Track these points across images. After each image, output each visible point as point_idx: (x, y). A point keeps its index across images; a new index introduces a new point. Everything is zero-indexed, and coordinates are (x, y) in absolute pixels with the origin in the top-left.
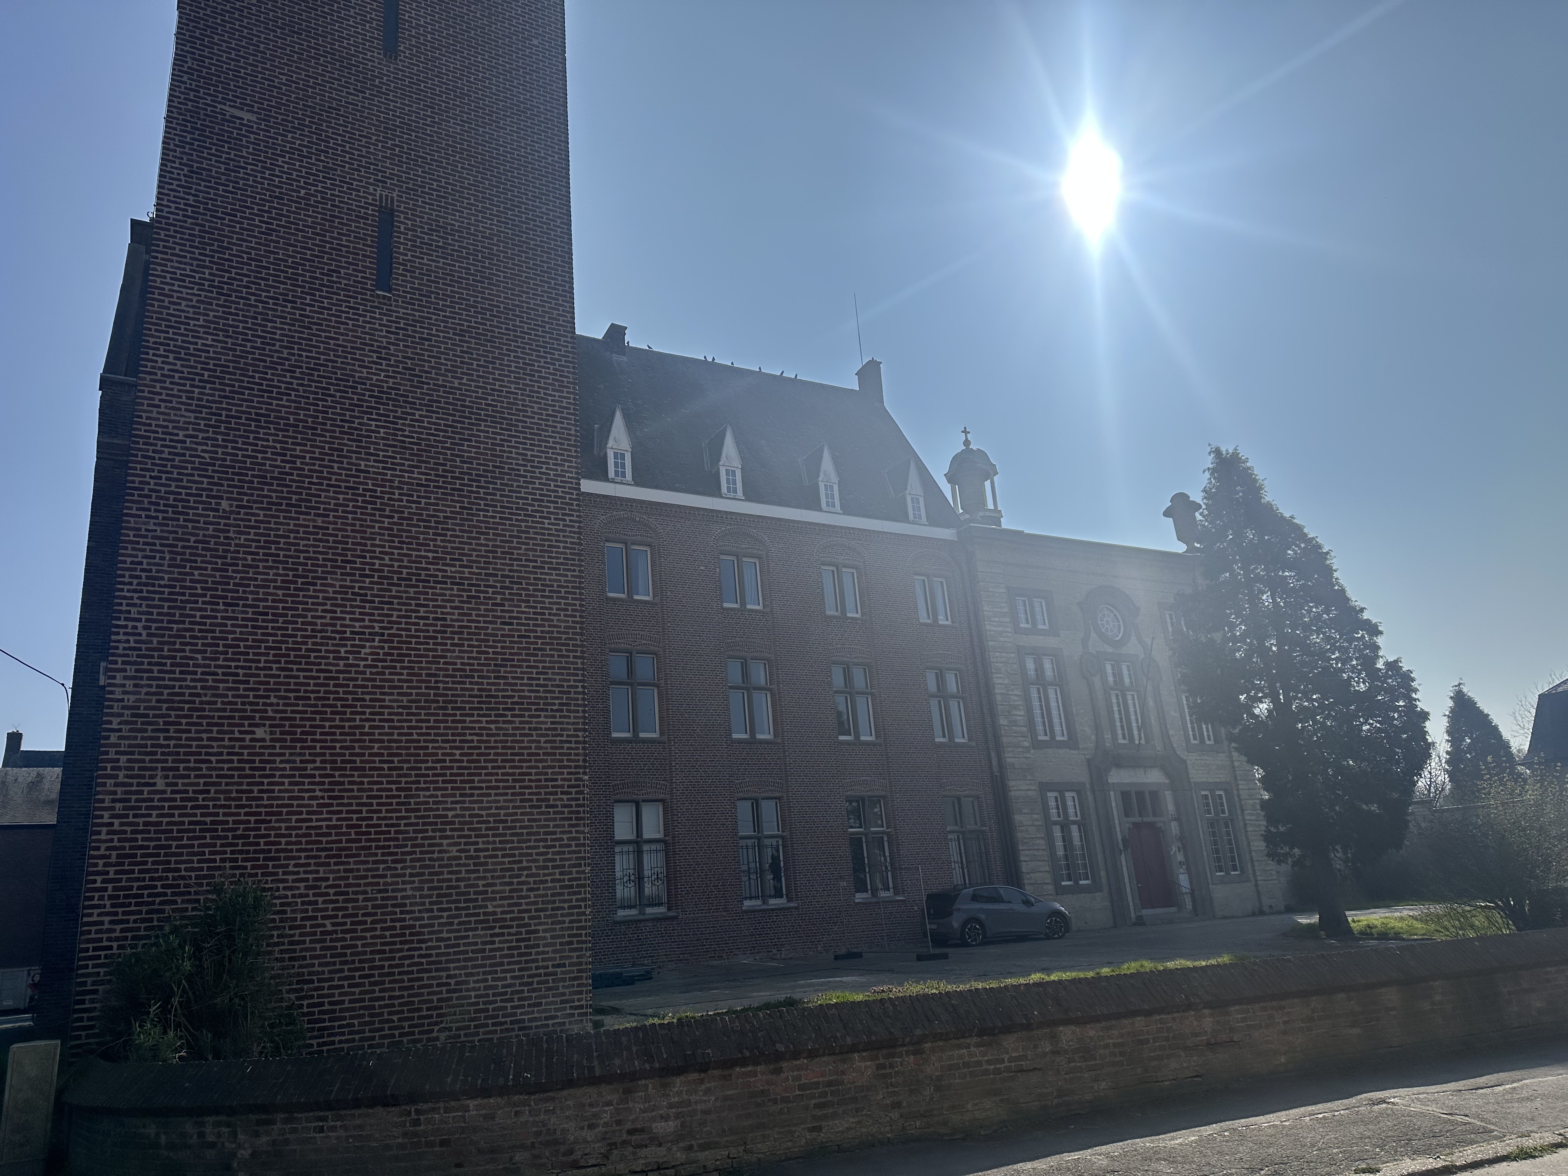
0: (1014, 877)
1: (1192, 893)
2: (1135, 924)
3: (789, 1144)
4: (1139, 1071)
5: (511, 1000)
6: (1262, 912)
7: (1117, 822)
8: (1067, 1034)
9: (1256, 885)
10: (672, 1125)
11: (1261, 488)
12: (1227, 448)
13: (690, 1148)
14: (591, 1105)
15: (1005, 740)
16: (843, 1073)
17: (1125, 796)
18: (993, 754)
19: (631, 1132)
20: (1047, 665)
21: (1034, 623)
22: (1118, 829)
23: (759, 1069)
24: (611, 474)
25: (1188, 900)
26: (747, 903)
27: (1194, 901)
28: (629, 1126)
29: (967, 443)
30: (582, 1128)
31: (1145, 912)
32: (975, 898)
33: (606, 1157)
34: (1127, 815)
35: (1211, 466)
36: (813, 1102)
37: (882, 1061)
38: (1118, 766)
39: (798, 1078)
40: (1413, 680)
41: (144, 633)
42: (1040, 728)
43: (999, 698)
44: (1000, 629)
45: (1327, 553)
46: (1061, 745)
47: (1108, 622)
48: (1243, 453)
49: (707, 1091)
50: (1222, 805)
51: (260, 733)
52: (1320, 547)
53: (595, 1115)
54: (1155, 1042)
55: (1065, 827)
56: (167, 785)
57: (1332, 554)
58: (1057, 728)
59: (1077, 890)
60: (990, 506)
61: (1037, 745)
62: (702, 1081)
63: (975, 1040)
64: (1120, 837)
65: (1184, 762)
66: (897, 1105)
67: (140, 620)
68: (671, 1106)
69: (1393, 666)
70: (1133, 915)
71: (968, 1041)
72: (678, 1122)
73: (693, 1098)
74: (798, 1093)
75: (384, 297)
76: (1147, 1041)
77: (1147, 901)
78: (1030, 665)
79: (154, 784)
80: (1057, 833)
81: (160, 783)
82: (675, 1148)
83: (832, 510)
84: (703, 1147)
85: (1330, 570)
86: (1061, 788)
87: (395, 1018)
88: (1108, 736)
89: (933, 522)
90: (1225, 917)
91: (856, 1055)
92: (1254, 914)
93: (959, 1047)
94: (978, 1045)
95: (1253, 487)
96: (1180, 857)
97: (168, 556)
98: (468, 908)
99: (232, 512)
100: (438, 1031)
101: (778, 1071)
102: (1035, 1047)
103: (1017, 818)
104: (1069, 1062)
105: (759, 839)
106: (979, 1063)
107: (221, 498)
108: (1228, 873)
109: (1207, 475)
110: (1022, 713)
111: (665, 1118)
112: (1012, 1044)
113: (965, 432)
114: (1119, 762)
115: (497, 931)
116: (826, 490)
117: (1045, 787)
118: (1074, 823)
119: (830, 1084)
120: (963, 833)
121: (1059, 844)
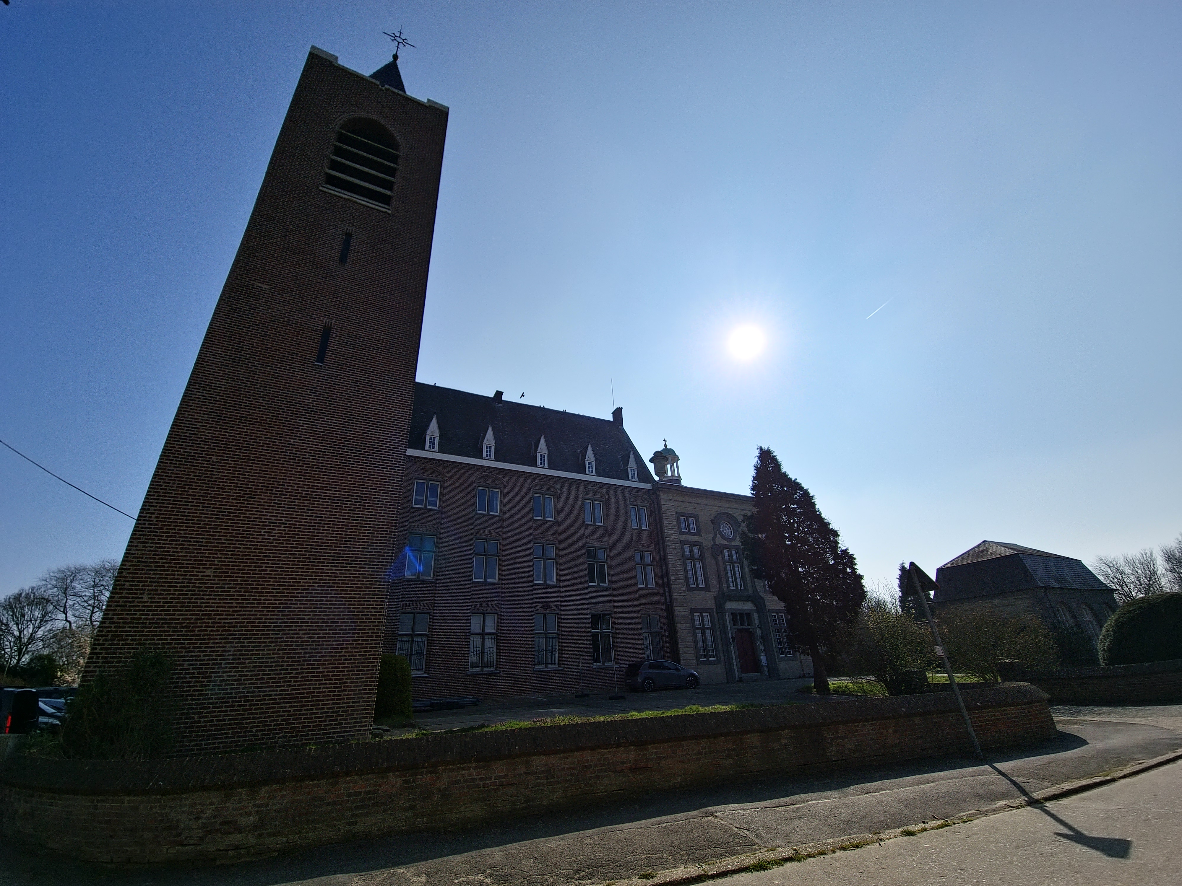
0: (676, 656)
1: (768, 666)
2: (738, 681)
3: (333, 833)
4: (582, 785)
5: (325, 721)
6: (804, 677)
7: (729, 628)
8: (537, 762)
9: (801, 663)
10: (252, 819)
11: (780, 465)
12: (765, 447)
13: (261, 835)
14: (201, 804)
15: (673, 586)
16: (380, 785)
17: (734, 615)
18: (667, 594)
19: (222, 823)
20: (696, 550)
21: (689, 530)
22: (730, 632)
23: (322, 782)
24: (484, 455)
25: (766, 669)
26: (537, 667)
27: (769, 670)
28: (222, 819)
29: (666, 445)
30: (191, 820)
31: (744, 675)
32: (651, 666)
33: (202, 839)
34: (734, 625)
35: (758, 455)
36: (355, 804)
37: (408, 778)
38: (730, 600)
39: (349, 788)
40: (855, 559)
41: (155, 520)
42: (691, 581)
43: (670, 565)
44: (672, 532)
45: (812, 496)
46: (702, 589)
47: (725, 530)
48: (772, 449)
49: (283, 796)
50: (783, 620)
51: (208, 572)
52: (808, 493)
53: (202, 811)
54: (595, 766)
55: (703, 630)
56: (149, 598)
57: (815, 497)
58: (700, 581)
59: (708, 663)
60: (676, 475)
61: (690, 589)
62: (280, 790)
63: (474, 764)
64: (730, 636)
65: (763, 599)
66: (412, 808)
67: (154, 514)
68: (254, 806)
69: (845, 552)
70: (737, 677)
71: (469, 765)
72: (256, 818)
73: (271, 802)
74: (345, 798)
75: (318, 365)
76: (590, 766)
77: (744, 669)
78: (687, 549)
79: (142, 598)
80: (699, 633)
81: (145, 598)
82: (250, 835)
83: (591, 474)
84: (270, 835)
85: (814, 505)
86: (701, 611)
87: (254, 730)
88: (725, 585)
89: (641, 480)
90: (785, 679)
91: (391, 774)
92: (800, 677)
93: (463, 769)
94: (475, 768)
95: (777, 465)
96: (762, 647)
97: (177, 482)
98: (308, 669)
99: (217, 462)
100: (278, 738)
101: (336, 783)
102: (515, 770)
103: (678, 626)
104: (536, 779)
105: (545, 634)
106: (474, 780)
107: (213, 455)
108: (786, 656)
109: (757, 459)
110: (682, 573)
111: (248, 814)
112: (499, 768)
113: (665, 441)
114: (731, 598)
115: (323, 682)
116: (589, 464)
117: (693, 611)
118: (707, 628)
119: (369, 792)
120: (650, 633)
121: (700, 639)
